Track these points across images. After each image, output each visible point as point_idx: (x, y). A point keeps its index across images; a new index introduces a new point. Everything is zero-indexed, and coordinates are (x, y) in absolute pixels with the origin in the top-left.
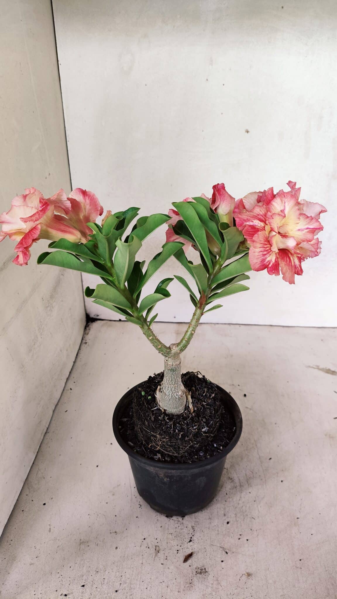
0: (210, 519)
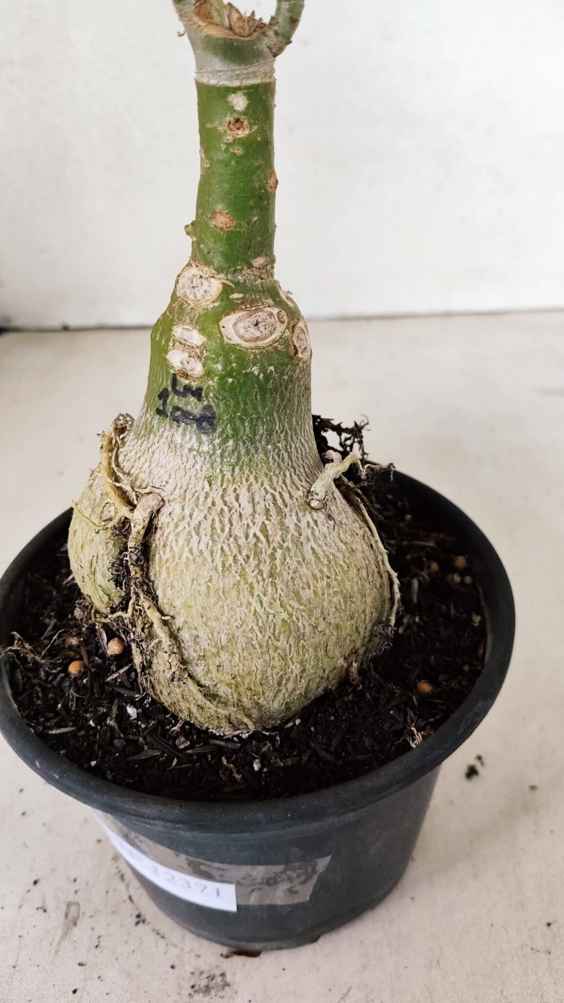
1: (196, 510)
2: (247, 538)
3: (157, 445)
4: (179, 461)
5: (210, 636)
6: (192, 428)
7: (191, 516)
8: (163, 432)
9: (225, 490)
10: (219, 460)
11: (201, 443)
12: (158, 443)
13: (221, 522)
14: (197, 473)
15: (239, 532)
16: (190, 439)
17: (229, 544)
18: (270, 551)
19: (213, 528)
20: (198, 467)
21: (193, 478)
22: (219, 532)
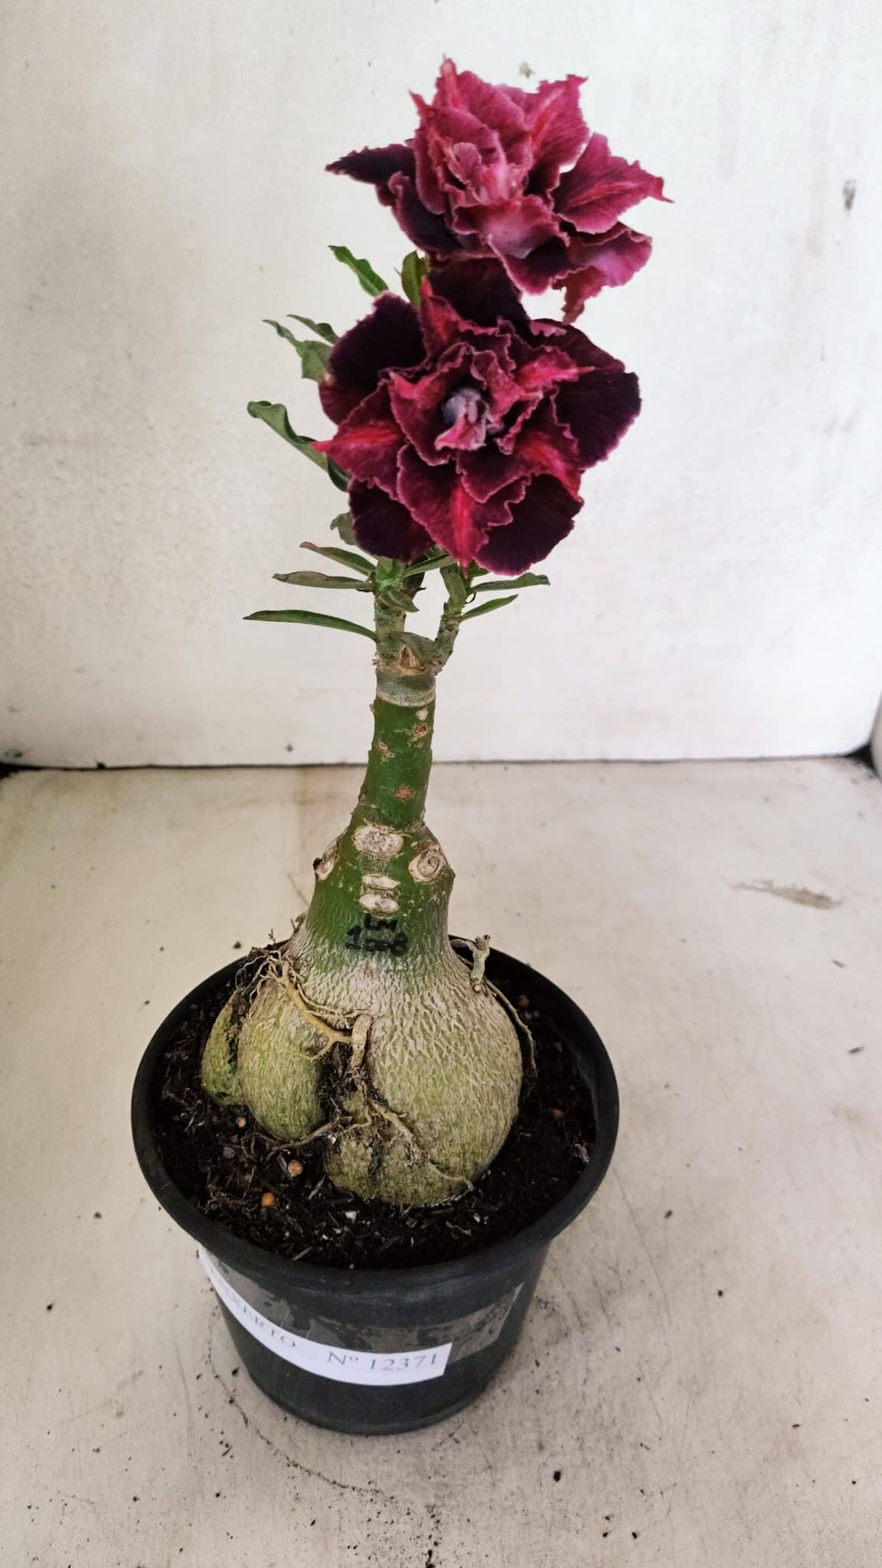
0: (490, 1467)
1: (405, 1019)
2: (450, 1030)
3: (352, 974)
4: (376, 982)
5: (442, 1118)
6: (386, 953)
7: (402, 1025)
8: (356, 963)
9: (422, 997)
10: (412, 973)
11: (396, 964)
12: (352, 971)
13: (428, 1023)
14: (396, 989)
15: (444, 1028)
16: (386, 962)
17: (440, 1040)
18: (469, 1036)
19: (424, 1030)
20: (396, 983)
21: (394, 994)
22: (429, 1031)
